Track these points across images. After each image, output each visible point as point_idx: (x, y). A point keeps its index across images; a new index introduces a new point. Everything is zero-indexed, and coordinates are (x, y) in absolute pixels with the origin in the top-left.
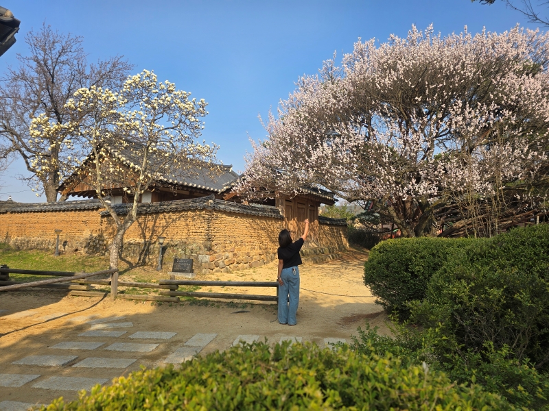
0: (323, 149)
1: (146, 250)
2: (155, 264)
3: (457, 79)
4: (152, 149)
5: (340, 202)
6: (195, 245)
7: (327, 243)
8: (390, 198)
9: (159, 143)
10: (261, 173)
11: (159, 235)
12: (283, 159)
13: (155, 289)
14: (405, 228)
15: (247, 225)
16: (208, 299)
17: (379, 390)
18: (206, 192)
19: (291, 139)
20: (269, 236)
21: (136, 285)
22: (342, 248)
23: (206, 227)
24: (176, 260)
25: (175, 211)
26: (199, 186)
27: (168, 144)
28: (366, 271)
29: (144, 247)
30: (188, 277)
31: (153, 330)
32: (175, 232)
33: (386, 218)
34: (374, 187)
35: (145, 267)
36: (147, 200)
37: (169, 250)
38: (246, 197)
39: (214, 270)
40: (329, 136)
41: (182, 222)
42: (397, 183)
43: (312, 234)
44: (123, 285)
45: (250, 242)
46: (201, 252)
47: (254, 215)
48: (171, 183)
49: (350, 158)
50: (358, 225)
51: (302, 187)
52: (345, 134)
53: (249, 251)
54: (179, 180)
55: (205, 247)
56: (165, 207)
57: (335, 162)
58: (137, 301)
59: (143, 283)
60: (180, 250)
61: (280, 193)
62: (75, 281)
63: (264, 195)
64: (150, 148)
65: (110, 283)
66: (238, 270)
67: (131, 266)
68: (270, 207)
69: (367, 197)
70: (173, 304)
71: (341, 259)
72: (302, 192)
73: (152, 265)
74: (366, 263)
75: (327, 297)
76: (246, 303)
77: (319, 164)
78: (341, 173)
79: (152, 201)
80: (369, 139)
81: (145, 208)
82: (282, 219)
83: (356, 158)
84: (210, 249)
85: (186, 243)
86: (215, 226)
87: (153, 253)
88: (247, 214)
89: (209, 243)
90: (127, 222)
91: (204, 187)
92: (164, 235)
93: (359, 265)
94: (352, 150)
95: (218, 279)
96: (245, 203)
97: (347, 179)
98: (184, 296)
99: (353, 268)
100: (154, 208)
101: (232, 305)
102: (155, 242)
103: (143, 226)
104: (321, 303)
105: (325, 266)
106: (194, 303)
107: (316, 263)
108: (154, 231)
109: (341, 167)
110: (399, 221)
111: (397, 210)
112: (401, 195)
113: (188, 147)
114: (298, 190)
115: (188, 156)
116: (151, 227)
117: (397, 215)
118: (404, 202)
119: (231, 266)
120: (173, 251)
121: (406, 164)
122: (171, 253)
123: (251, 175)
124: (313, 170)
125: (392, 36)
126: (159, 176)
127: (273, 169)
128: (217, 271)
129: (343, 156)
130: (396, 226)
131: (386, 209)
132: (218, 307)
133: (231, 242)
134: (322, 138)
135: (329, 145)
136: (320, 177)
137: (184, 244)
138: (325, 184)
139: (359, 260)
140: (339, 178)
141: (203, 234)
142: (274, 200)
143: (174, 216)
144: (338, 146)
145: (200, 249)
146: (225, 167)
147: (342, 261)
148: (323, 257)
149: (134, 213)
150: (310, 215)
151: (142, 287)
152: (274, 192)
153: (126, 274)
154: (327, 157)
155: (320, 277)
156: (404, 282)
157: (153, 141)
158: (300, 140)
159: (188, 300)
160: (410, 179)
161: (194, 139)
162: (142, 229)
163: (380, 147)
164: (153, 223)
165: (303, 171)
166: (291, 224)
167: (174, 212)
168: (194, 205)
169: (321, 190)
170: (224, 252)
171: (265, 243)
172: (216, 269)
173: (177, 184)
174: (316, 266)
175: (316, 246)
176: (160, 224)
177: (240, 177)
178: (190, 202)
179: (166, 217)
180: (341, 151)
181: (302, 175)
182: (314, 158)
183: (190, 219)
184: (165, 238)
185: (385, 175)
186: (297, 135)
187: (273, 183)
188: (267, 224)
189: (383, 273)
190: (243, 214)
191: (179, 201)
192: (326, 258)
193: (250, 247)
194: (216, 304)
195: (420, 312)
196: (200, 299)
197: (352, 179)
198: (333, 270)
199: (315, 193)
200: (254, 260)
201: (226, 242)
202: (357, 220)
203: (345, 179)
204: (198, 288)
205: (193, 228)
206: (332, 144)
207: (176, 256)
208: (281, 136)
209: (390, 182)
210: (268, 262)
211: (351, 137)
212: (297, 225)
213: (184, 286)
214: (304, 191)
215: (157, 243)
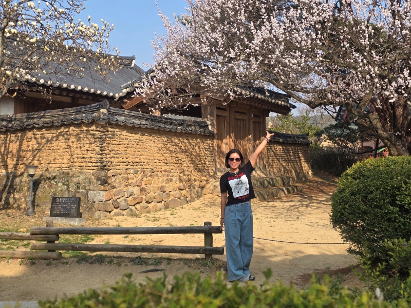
0: (271, 27)
1: (9, 186)
2: (23, 206)
4: (10, 32)
5: (299, 110)
6: (82, 177)
7: (280, 171)
8: (373, 101)
9: (20, 23)
10: (179, 67)
11: (27, 163)
12: (211, 45)
13: (26, 242)
14: (394, 145)
15: (159, 146)
16: (104, 253)
18: (97, 98)
19: (222, 13)
22: (301, 177)
23: (98, 149)
24: (54, 200)
25: (51, 126)
26: (86, 89)
27: (34, 23)
28: (333, 206)
29: (7, 182)
30: (75, 223)
31: (23, 299)
32: (51, 158)
33: (367, 132)
34: (348, 85)
35: (9, 211)
36: (8, 111)
37: (44, 186)
38: (157, 103)
39: (112, 213)
40: (280, 9)
41: (61, 144)
42: (382, 77)
45: (165, 171)
46: (91, 187)
48: (43, 85)
49: (312, 40)
50: (326, 144)
51: (240, 87)
53: (164, 184)
54: (54, 80)
55: (98, 179)
56: (35, 120)
57: (290, 47)
59: (6, 234)
60: (60, 184)
61: (207, 98)
63: (184, 100)
64: (6, 30)
66: (148, 212)
68: (193, 119)
69: (337, 100)
70: (53, 262)
71: (301, 193)
72: (241, 94)
73: (19, 208)
74: (335, 195)
75: (279, 248)
76: (160, 259)
77: (266, 50)
78: (299, 64)
79: (16, 113)
80: (340, 10)
81: (4, 123)
82: (211, 136)
83: (320, 39)
84: (104, 182)
85: (68, 174)
86: (112, 147)
88: (159, 130)
89: (103, 173)
91: (92, 91)
92: (36, 163)
93: (327, 201)
94: (314, 27)
95: (119, 226)
96: (158, 114)
97: (307, 74)
98: (68, 250)
99: (318, 205)
100: (18, 122)
101: (139, 261)
102: (22, 174)
105: (275, 203)
106: (83, 260)
107: (264, 199)
108: (19, 158)
109: (298, 54)
110: (385, 135)
111: (382, 119)
112: (387, 93)
113: (65, 27)
114: (235, 92)
115: (65, 43)
116: (15, 151)
117: (383, 126)
118: (393, 106)
119: (137, 206)
120: (50, 186)
121: (396, 48)
122: (47, 188)
123: (163, 71)
124: (257, 60)
126: (24, 74)
127: (196, 59)
128: (116, 215)
129: (301, 37)
130: (381, 144)
131: (366, 116)
133: (136, 172)
134: (269, 11)
135: (280, 21)
136: (268, 71)
137: (66, 176)
138: (275, 82)
139: (326, 193)
140: (296, 72)
141: (93, 160)
142: (199, 108)
143: (49, 134)
144: (293, 22)
145: (90, 182)
146: (122, 58)
147: (302, 196)
148: (274, 191)
150: (254, 129)
152: (198, 96)
154: (277, 39)
155: (269, 220)
156: (389, 220)
157: (10, 20)
158: (235, 15)
159: (75, 257)
160: (402, 71)
161: (74, 15)
163: (357, 23)
164: (17, 145)
165: (243, 63)
166: (227, 144)
167: (48, 128)
168: (79, 116)
169: (269, 91)
170: (127, 186)
171: (187, 173)
172: (115, 211)
173: (51, 85)
174: (264, 204)
175: (263, 175)
176: (28, 146)
177: (147, 73)
178: (71, 113)
179: (37, 137)
180: (298, 31)
181: (240, 69)
182: (257, 41)
183: (72, 139)
184: (36, 167)
185: (364, 65)
186: (231, 6)
187: (197, 81)
188: (190, 144)
189: (359, 209)
190: (152, 129)
191: (55, 112)
192: (277, 193)
193: (165, 178)
194: (116, 261)
195: (403, 254)
196: (93, 254)
197: (316, 72)
198: (288, 210)
199: (260, 96)
200: (172, 197)
201: (129, 171)
202: (324, 136)
203: (305, 73)
204: (88, 239)
205: (78, 151)
206: (284, 19)
207: (55, 194)
208: (208, 8)
209: (371, 75)
210: (192, 200)
211: (313, 8)
212: (235, 145)
213: (68, 236)
214: (244, 92)
215: (26, 174)
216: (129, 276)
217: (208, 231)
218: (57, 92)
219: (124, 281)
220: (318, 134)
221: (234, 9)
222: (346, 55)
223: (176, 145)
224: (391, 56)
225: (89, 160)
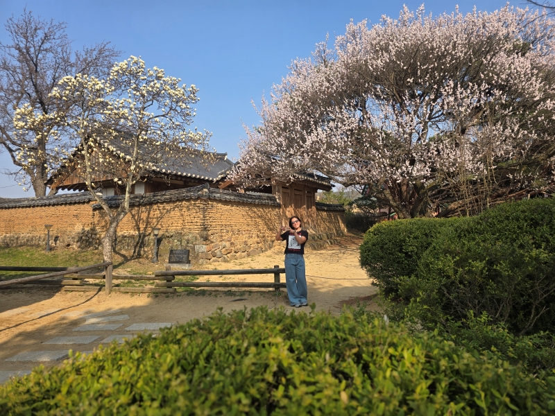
0: (318, 133)
1: (140, 242)
2: (150, 256)
3: (448, 60)
4: (142, 138)
5: (337, 188)
6: (190, 235)
7: (325, 229)
8: (386, 182)
9: (149, 132)
10: (257, 160)
11: (153, 226)
12: (278, 145)
13: (152, 281)
14: (401, 211)
15: (244, 213)
16: (206, 288)
17: (339, 338)
18: (201, 182)
19: (285, 125)
20: (266, 224)
21: (131, 278)
22: (340, 233)
23: (202, 216)
24: (171, 251)
25: (169, 201)
26: (194, 176)
27: (159, 132)
28: (361, 253)
29: (139, 240)
30: (186, 268)
31: (149, 322)
32: (170, 223)
33: (383, 202)
34: (370, 171)
35: (141, 260)
36: (140, 191)
37: (165, 242)
38: (242, 184)
39: (211, 260)
40: (323, 121)
41: (177, 213)
42: (392, 166)
43: (310, 220)
44: (117, 278)
45: (248, 230)
46: (197, 242)
47: (251, 203)
48: (164, 174)
49: (345, 142)
50: (356, 210)
51: (298, 173)
52: (340, 118)
53: (247, 239)
54: (172, 170)
55: (202, 237)
56: (159, 197)
57: (330, 146)
58: (133, 294)
59: (138, 276)
60: (176, 241)
61: (276, 180)
62: (67, 276)
63: (260, 182)
64: (140, 137)
65: (104, 277)
66: (236, 259)
67: (126, 259)
68: (267, 194)
69: (363, 181)
70: (171, 295)
71: (339, 244)
72: (298, 178)
73: (147, 258)
74: (362, 246)
75: (325, 282)
76: (244, 291)
77: (314, 149)
78: (336, 158)
79: (145, 192)
81: (138, 200)
82: (279, 206)
83: (350, 141)
84: (206, 239)
85: (181, 233)
86: (211, 215)
87: (148, 245)
88: (243, 203)
89: (205, 233)
90: (119, 214)
91: (198, 176)
92: (159, 226)
93: (357, 249)
94: (346, 133)
95: (216, 269)
96: (243, 192)
97: (342, 164)
98: (180, 286)
99: (351, 252)
100: (147, 199)
101: (230, 293)
102: (150, 234)
103: (136, 218)
104: (319, 288)
105: (322, 251)
106: (191, 293)
107: (315, 249)
108: (148, 223)
109: (336, 151)
110: (395, 204)
111: (392, 193)
112: (395, 177)
113: (180, 134)
114: (294, 177)
115: (180, 145)
116: (145, 219)
117: (393, 198)
118: (399, 184)
119: (228, 255)
120: (169, 242)
121: (400, 147)
122: (167, 244)
123: (246, 163)
124: (308, 156)
125: (384, 16)
126: (151, 166)
127: (268, 155)
128: (214, 261)
129: (337, 140)
130: (393, 210)
131: (381, 192)
132: (216, 296)
133: (228, 232)
134: (316, 123)
135: (323, 130)
136: (316, 163)
137: (180, 235)
138: (321, 169)
139: (356, 244)
140: (335, 163)
141: (199, 224)
142: (270, 187)
143: (168, 207)
145: (196, 239)
146: (218, 155)
147: (340, 246)
148: (322, 242)
149: (126, 205)
150: (308, 202)
151: (137, 279)
152: (269, 179)
153: (121, 267)
154: (322, 141)
155: (318, 263)
156: (398, 262)
157: (143, 130)
158: (294, 126)
159: (185, 291)
160: (404, 161)
161: (186, 127)
162: (136, 221)
163: (374, 130)
164: (146, 214)
165: (299, 157)
166: (289, 211)
167: (168, 203)
168: (188, 194)
169: (317, 176)
170: (221, 241)
171: (262, 232)
172: (213, 258)
173: (170, 174)
174: (315, 252)
175: (314, 232)
176: (154, 215)
177: (235, 165)
178: (184, 192)
179: (160, 208)
180: (335, 135)
181: (297, 161)
182: (308, 143)
183: (184, 209)
184: (160, 229)
185: (380, 158)
186: (291, 120)
187: (269, 170)
188: (265, 212)
189: (378, 255)
190: (239, 202)
191: (173, 192)
192: (324, 244)
193: (248, 235)
194: (214, 293)
195: (407, 287)
196: (198, 289)
197: (348, 163)
198: (331, 256)
199: (311, 179)
200: (252, 248)
201: (222, 231)
202: (354, 205)
203: (340, 163)
204: (195, 278)
205: (188, 218)
206: (326, 128)
207: (172, 248)
208: (275, 122)
209: (384, 165)
210: (266, 250)
211: (345, 121)
212: (295, 212)
213: (181, 277)
214: (300, 177)
215: (152, 234)
216: (221, 309)
217: (277, 272)
218: (174, 178)
219: (217, 313)
220: (351, 204)
221: (293, 122)
222: (367, 151)
223: (254, 213)
224: (397, 152)
225: (195, 224)
